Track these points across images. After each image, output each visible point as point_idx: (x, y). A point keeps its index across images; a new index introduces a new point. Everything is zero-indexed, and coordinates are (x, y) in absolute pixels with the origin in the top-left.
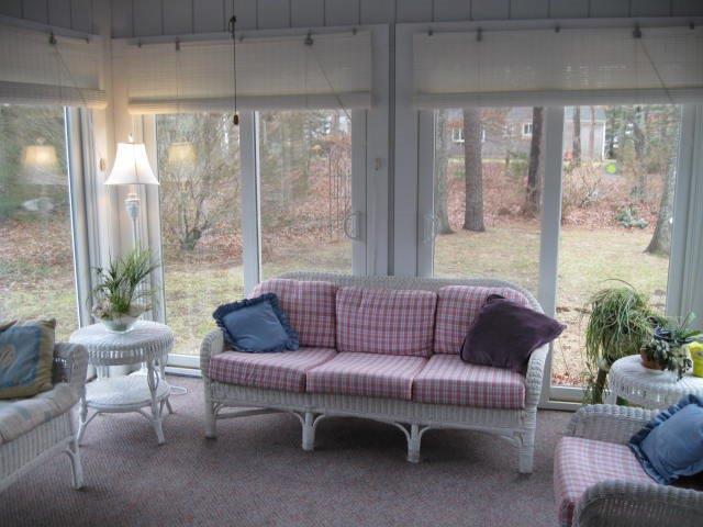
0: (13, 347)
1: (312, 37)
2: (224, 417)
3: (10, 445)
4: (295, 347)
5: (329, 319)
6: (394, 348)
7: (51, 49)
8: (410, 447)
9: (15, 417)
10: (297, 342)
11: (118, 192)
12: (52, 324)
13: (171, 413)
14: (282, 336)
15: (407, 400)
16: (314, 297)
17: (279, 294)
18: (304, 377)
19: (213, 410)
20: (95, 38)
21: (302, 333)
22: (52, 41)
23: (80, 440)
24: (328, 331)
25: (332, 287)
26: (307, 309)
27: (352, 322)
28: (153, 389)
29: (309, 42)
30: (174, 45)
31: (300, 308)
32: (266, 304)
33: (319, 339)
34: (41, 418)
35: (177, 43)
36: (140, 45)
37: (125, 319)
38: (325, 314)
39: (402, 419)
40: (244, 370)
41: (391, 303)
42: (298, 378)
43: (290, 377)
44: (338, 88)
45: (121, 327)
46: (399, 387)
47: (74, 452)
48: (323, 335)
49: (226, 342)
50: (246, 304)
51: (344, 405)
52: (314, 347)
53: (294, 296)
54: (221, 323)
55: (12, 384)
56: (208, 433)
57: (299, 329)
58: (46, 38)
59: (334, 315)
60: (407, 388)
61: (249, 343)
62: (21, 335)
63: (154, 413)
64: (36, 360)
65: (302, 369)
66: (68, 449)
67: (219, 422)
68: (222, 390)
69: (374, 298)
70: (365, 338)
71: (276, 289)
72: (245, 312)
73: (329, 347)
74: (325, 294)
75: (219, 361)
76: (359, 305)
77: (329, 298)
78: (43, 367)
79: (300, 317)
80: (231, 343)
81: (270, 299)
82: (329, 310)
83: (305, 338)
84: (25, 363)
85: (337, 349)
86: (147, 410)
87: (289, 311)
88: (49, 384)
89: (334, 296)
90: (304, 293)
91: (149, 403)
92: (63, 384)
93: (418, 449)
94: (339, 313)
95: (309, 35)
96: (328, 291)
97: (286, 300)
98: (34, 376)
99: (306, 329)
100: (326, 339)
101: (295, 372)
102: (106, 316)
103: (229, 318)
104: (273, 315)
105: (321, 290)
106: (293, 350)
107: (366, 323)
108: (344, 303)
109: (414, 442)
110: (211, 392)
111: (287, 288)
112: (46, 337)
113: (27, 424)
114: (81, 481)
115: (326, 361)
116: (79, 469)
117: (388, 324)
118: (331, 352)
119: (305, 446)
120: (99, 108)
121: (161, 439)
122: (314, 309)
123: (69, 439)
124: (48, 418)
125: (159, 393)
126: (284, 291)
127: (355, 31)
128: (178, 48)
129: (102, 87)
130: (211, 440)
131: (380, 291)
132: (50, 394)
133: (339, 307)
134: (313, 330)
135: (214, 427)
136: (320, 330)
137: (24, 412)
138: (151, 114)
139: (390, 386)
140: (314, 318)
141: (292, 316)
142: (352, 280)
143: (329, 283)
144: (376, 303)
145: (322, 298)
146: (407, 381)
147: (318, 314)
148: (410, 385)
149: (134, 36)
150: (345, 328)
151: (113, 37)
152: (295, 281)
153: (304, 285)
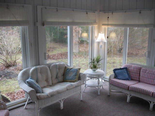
0: (72, 72)
1: (141, 11)
3: (68, 91)
4: (130, 79)
5: (138, 74)
7: (87, 15)
8: (150, 107)
9: (70, 86)
11: (99, 43)
12: (80, 69)
13: (103, 89)
14: (127, 76)
15: (151, 96)
16: (136, 69)
17: (128, 68)
18: (129, 87)
19: (110, 90)
20: (96, 12)
21: (132, 77)
22: (87, 13)
24: (138, 77)
25: (140, 68)
26: (134, 72)
27: (143, 76)
28: (99, 84)
29: (140, 13)
30: (111, 13)
31: (132, 71)
32: (125, 69)
33: (135, 79)
35: (112, 12)
36: (105, 13)
37: (95, 69)
38: (138, 73)
39: (149, 100)
40: (117, 83)
41: (153, 73)
43: (126, 86)
44: (146, 23)
45: (94, 71)
46: (149, 93)
47: (81, 93)
49: (115, 76)
50: (121, 69)
51: (137, 94)
52: (134, 80)
53: (131, 68)
54: (114, 72)
55: (71, 79)
56: (109, 94)
57: (131, 76)
58: (86, 13)
59: (140, 74)
60: (151, 93)
61: (120, 77)
62: (74, 70)
63: (98, 88)
64: (76, 75)
65: (128, 85)
66: (80, 93)
67: (111, 93)
68: (112, 87)
69: (149, 71)
70: (146, 80)
71: (128, 67)
72: (120, 71)
73: (138, 81)
74: (138, 69)
75: (112, 80)
76: (145, 72)
77: (139, 70)
78: (77, 77)
79: (132, 73)
80: (116, 77)
81: (126, 69)
82: (139, 73)
83: (132, 78)
84: (74, 76)
85: (139, 81)
86: (97, 88)
87: (130, 71)
88: (77, 80)
89: (140, 69)
90: (134, 68)
91: (97, 86)
92: (80, 81)
93: (152, 107)
94: (141, 73)
95: (140, 11)
96: (139, 68)
97: (129, 69)
98: (75, 78)
100: (137, 79)
101: (127, 85)
102: (91, 68)
103: (116, 71)
104: (126, 72)
105: (138, 68)
106: (129, 80)
107: (146, 77)
108: (142, 71)
109: (151, 106)
110: (110, 86)
111: (130, 67)
112: (78, 72)
113: (72, 87)
114: (81, 99)
115: (135, 84)
116: (81, 97)
117: (151, 78)
118: (138, 82)
119: (127, 101)
120: (96, 26)
121: (99, 94)
122: (135, 72)
123: (80, 91)
124: (76, 87)
126: (129, 67)
127: (151, 10)
128: (112, 14)
129: (97, 22)
130: (109, 96)
131: (151, 70)
132: (77, 82)
133: (141, 72)
134: (134, 76)
135: (110, 93)
136: (136, 77)
137: (72, 85)
139: (147, 92)
140: (135, 74)
141: (130, 73)
142: (145, 66)
143: (140, 66)
144: (149, 72)
145: (137, 70)
146: (151, 92)
147: (136, 73)
148: (152, 93)
149: (104, 11)
150: (142, 77)
151: (100, 11)
152: (132, 65)
153: (134, 66)
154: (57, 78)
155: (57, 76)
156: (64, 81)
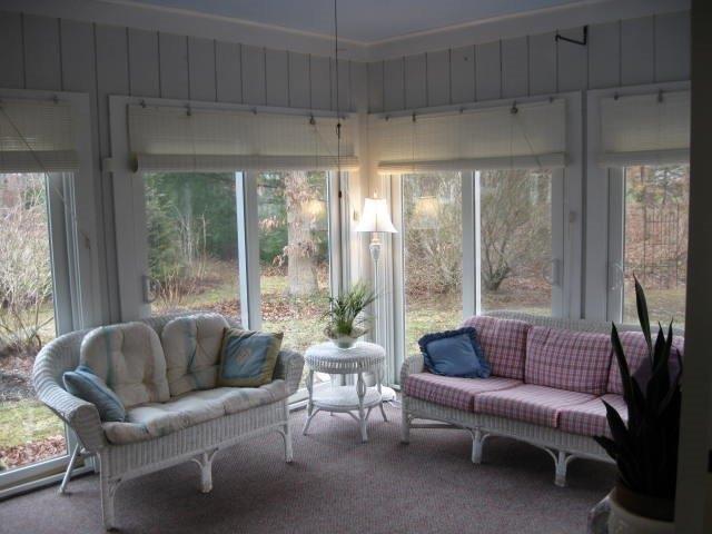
0: (250, 351)
1: (517, 106)
2: (416, 426)
3: (232, 417)
4: (486, 375)
5: (519, 353)
6: (570, 384)
7: (312, 128)
8: (557, 472)
9: (238, 398)
10: (488, 371)
12: (280, 336)
13: (386, 420)
14: (474, 363)
15: (551, 427)
16: (508, 333)
17: (478, 329)
18: (473, 398)
19: (407, 420)
20: (352, 115)
21: (493, 364)
22: (312, 122)
23: (306, 429)
24: (517, 364)
25: (525, 326)
26: (500, 343)
27: (537, 358)
28: (361, 396)
29: (515, 111)
30: (411, 118)
31: (494, 342)
32: (465, 336)
33: (508, 370)
34: (257, 402)
35: (414, 115)
36: (387, 118)
37: (346, 339)
38: (516, 349)
39: (551, 445)
40: (429, 388)
41: (571, 343)
42: (468, 399)
43: (462, 397)
44: (537, 151)
45: (345, 345)
46: (546, 416)
47: (286, 432)
48: (512, 367)
49: (425, 365)
50: (448, 335)
51: (505, 426)
52: (504, 377)
53: (491, 331)
54: (424, 348)
55: (246, 376)
56: (403, 438)
57: (491, 360)
58: (307, 120)
59: (524, 351)
60: (553, 417)
61: (446, 365)
62: (257, 342)
63: (361, 416)
64: (264, 360)
65: (472, 392)
66: (282, 431)
67: (412, 431)
68: (416, 405)
69: (557, 338)
70: (547, 373)
71: (477, 325)
72: (445, 342)
73: (517, 379)
74: (518, 332)
75: (412, 379)
76: (544, 343)
77: (521, 336)
78: (269, 366)
79: (493, 349)
80: (430, 365)
81: (470, 332)
82: (520, 346)
83: (496, 368)
84: (257, 362)
85: (524, 381)
86: (356, 413)
87: (485, 344)
88: (270, 379)
89: (525, 333)
90: (500, 329)
91: (358, 408)
92: (281, 381)
93: (564, 474)
94: (528, 349)
95: (515, 103)
96: (522, 329)
97: (484, 334)
98: (261, 372)
99: (497, 361)
100: (515, 372)
101: (466, 394)
102: (332, 335)
103: (432, 346)
104: (470, 346)
105: (515, 328)
106: (483, 378)
107: (548, 360)
108: (533, 340)
109: (561, 468)
110: (406, 405)
111: (487, 324)
112: (274, 345)
113: (245, 404)
114: (290, 456)
116: (290, 447)
117: (566, 362)
118: (516, 382)
119: (473, 460)
120: (352, 171)
121: (365, 437)
122: (507, 344)
123: (282, 422)
124: (264, 403)
125: (366, 400)
126: (483, 327)
127: (551, 99)
128: (414, 120)
129: (357, 153)
130: (405, 444)
131: (564, 332)
132: (269, 386)
133: (529, 344)
134: (504, 362)
135: (407, 434)
136: (510, 363)
137: (246, 397)
138: (398, 174)
139: (539, 414)
140: (505, 351)
141: (487, 348)
142: (546, 321)
143: (523, 322)
144: (559, 342)
145: (515, 335)
146: (554, 411)
147: (509, 348)
148: (556, 415)
149: (384, 111)
150: (531, 363)
151: (369, 112)
152: (496, 318)
153: (501, 323)
154: (189, 372)
155: (189, 365)
156: (220, 383)
